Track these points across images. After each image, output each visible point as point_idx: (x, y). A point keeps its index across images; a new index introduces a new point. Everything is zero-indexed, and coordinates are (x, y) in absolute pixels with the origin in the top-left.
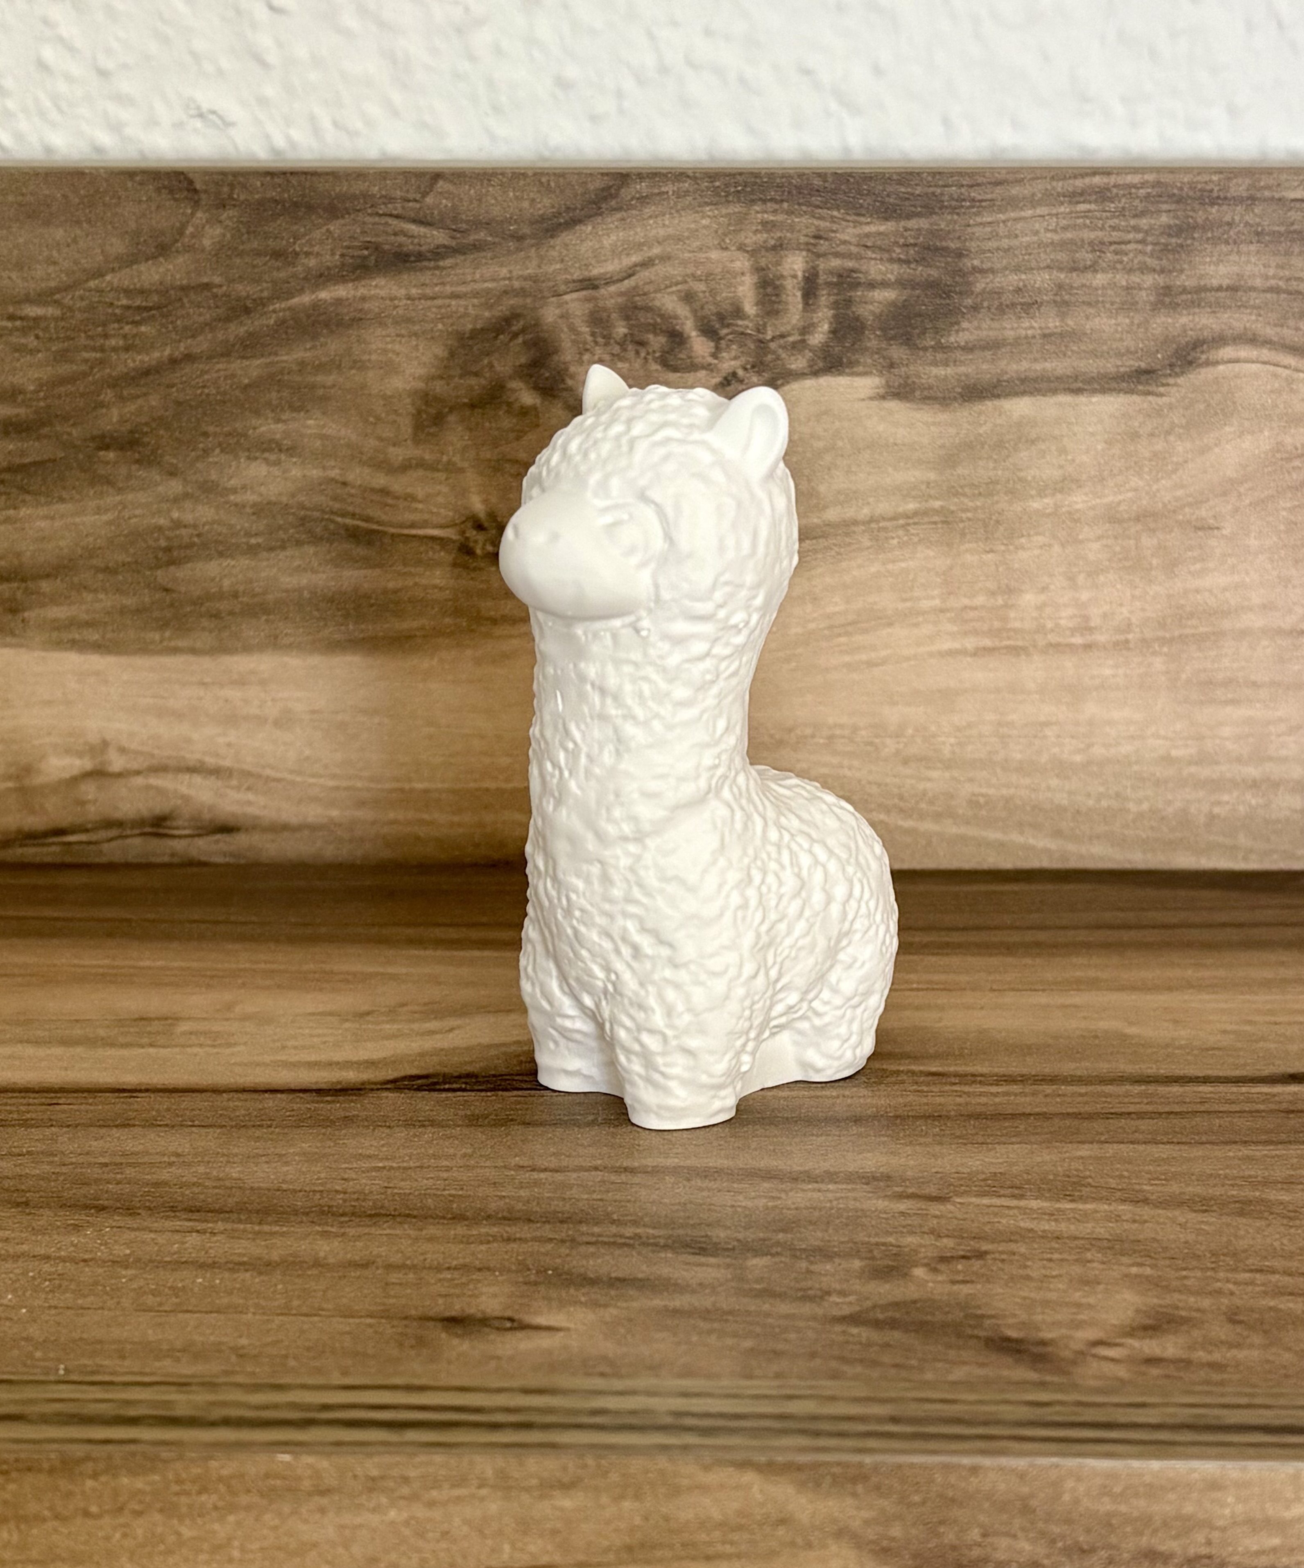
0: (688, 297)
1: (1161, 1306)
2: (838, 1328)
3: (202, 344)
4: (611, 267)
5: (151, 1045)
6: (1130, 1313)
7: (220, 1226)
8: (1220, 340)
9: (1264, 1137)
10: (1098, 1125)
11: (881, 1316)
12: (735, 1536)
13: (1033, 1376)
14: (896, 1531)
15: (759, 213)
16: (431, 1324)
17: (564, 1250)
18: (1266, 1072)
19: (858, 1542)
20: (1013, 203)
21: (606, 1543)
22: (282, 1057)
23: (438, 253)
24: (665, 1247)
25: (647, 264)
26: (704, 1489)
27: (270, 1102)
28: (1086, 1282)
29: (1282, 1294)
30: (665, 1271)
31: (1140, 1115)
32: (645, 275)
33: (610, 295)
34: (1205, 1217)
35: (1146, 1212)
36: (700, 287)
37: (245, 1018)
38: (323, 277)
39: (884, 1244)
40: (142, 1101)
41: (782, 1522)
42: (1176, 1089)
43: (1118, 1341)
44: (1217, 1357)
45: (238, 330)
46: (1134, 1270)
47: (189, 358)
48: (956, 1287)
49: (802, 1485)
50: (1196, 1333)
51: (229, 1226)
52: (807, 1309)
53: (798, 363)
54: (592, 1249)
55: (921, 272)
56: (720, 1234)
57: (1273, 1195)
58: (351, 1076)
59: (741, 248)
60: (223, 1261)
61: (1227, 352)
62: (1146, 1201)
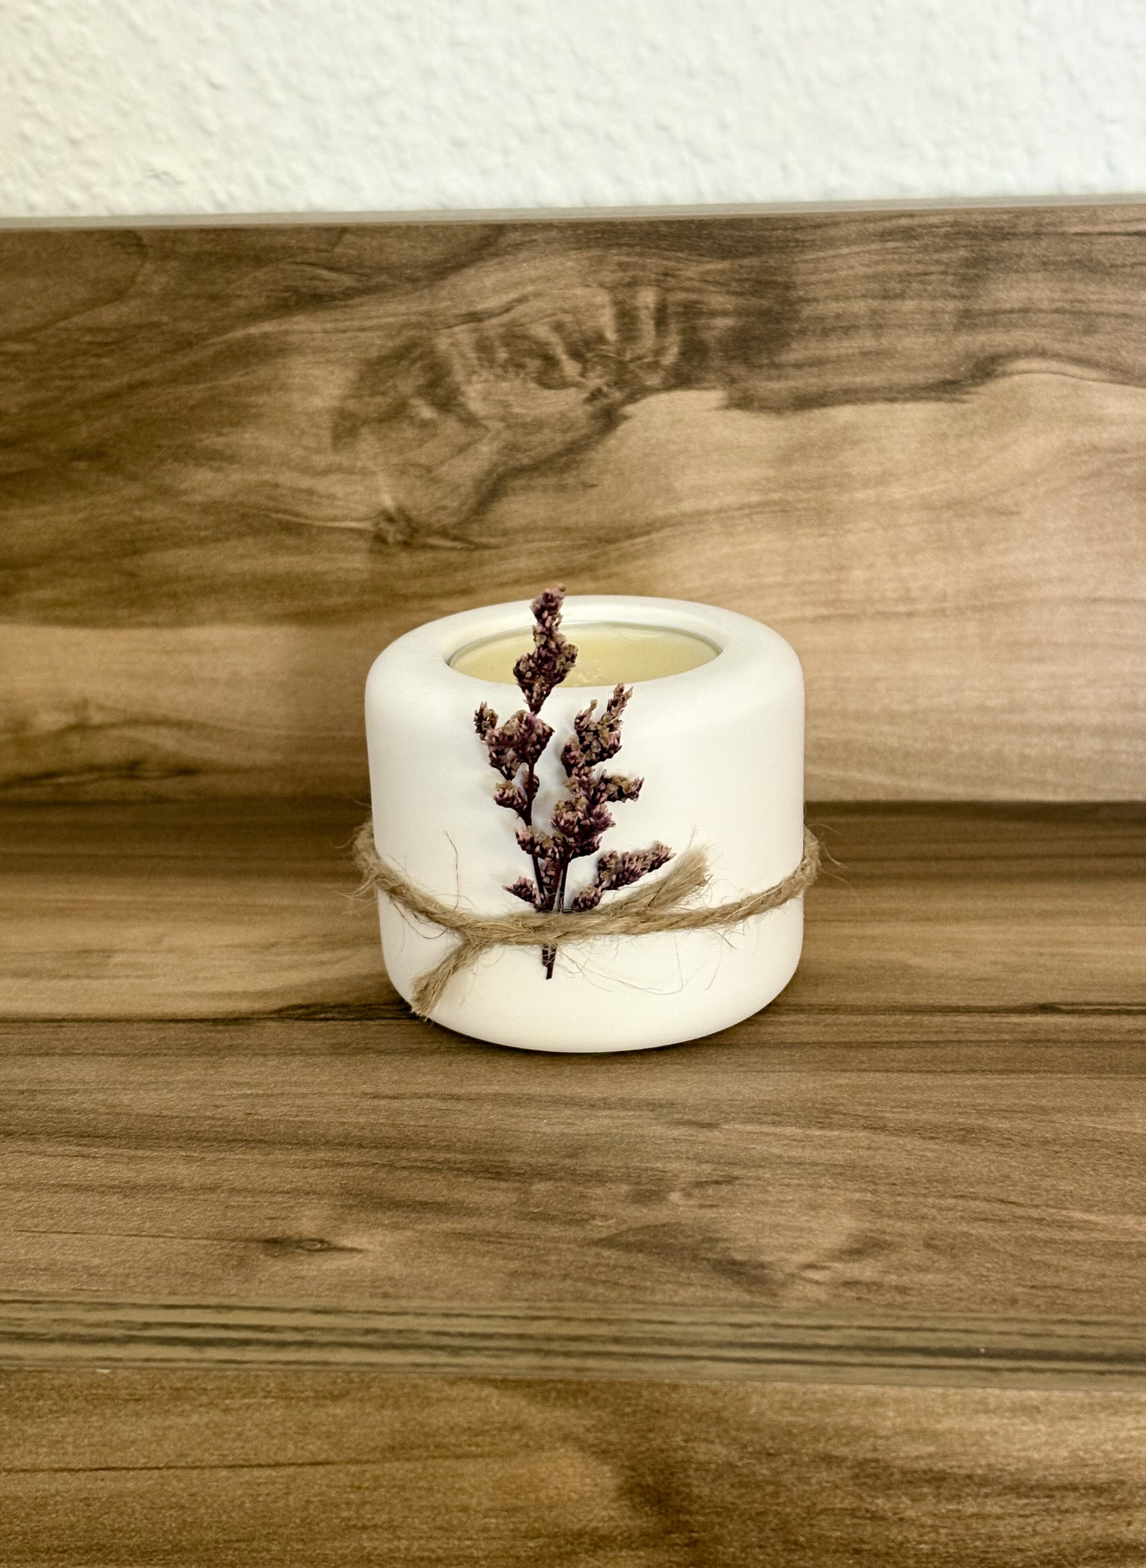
0: (559, 327)
1: (871, 1231)
2: (594, 1250)
3: (154, 372)
4: (493, 302)
5: (87, 976)
6: (843, 1238)
7: (103, 1151)
8: (1014, 354)
9: (1001, 1067)
10: (862, 1055)
11: (631, 1239)
12: (479, 1439)
13: (746, 1297)
14: (613, 1437)
15: (616, 256)
16: (253, 1245)
17: (382, 1175)
18: (1020, 1002)
19: (581, 1445)
20: (831, 243)
21: (372, 1444)
22: (192, 988)
23: (348, 294)
24: (469, 1172)
25: (521, 300)
26: (452, 1401)
27: (172, 1031)
28: (813, 1207)
29: (976, 1219)
30: (460, 1195)
31: (901, 1045)
32: (521, 308)
33: (493, 327)
34: (931, 1145)
35: (881, 1138)
36: (568, 318)
37: (170, 951)
38: (253, 316)
39: (652, 1169)
40: (67, 1032)
41: (517, 1428)
42: (937, 1019)
43: (828, 1264)
44: (905, 1280)
45: (183, 360)
46: (857, 1196)
47: (143, 384)
48: (702, 1211)
49: (532, 1398)
50: (894, 1258)
51: (110, 1151)
52: (572, 1232)
53: (653, 380)
54: (406, 1173)
55: (755, 302)
56: (516, 1159)
57: (995, 1123)
58: (244, 1006)
59: (601, 285)
60: (96, 1184)
61: (1021, 364)
62: (884, 1129)
